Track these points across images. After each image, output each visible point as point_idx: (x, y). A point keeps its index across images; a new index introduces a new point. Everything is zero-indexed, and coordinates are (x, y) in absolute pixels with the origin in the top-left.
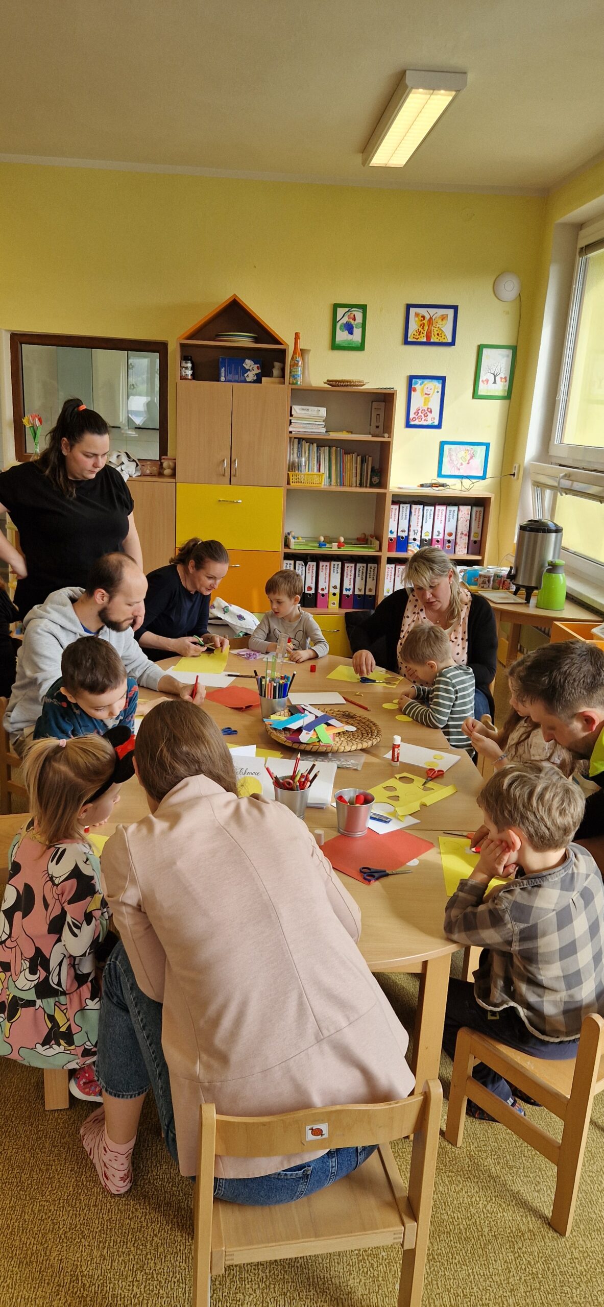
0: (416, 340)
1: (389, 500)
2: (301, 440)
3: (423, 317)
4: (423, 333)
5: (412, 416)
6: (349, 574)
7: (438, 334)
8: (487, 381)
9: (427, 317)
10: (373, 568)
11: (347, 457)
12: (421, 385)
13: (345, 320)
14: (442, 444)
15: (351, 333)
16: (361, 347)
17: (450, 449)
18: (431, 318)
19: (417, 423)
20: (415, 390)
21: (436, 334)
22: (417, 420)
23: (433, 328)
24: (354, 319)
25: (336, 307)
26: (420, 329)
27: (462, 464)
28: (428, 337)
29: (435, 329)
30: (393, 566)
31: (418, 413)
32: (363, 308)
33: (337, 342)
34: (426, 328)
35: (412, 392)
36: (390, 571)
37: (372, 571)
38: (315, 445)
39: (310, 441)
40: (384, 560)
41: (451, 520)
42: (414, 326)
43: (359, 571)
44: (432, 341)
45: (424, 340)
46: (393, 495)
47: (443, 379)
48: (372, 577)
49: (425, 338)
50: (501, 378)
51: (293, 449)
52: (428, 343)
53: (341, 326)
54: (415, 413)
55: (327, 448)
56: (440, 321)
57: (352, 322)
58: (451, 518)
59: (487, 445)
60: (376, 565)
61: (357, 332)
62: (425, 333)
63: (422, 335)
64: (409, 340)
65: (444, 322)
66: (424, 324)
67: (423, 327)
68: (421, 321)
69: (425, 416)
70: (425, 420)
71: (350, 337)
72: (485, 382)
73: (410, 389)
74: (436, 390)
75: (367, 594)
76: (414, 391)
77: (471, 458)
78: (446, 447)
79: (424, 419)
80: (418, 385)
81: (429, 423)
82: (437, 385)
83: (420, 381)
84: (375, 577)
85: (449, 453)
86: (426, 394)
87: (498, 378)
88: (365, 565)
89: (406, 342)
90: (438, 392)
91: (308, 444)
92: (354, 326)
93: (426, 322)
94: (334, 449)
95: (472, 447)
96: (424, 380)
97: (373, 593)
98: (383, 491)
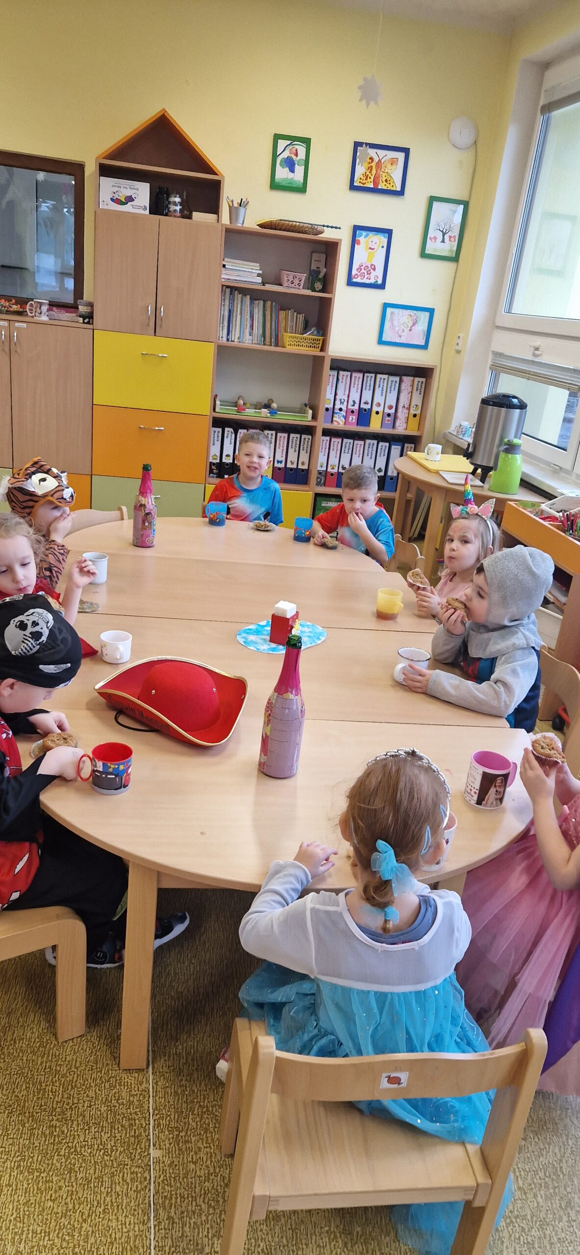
0: (362, 185)
1: (327, 364)
2: (232, 290)
3: (371, 159)
4: (370, 178)
5: (354, 272)
6: (281, 445)
7: (386, 181)
8: (435, 238)
9: (376, 159)
10: (307, 440)
11: (282, 314)
12: (365, 237)
13: (286, 154)
14: (386, 306)
15: (292, 171)
16: (302, 189)
17: (392, 313)
18: (380, 161)
19: (359, 280)
20: (359, 243)
21: (384, 180)
22: (359, 278)
23: (381, 173)
24: (296, 155)
25: (277, 137)
26: (368, 173)
27: (403, 331)
28: (376, 182)
29: (384, 175)
30: (328, 438)
31: (361, 269)
32: (307, 142)
33: (276, 180)
34: (374, 172)
35: (356, 245)
36: (324, 444)
37: (306, 443)
38: (248, 297)
39: (244, 291)
40: (319, 432)
41: (392, 391)
42: (360, 170)
43: (292, 442)
44: (380, 187)
45: (372, 186)
46: (332, 360)
47: (389, 233)
48: (305, 449)
49: (372, 183)
50: (450, 237)
51: (224, 299)
52: (375, 190)
53: (281, 162)
54: (357, 270)
55: (262, 302)
56: (389, 166)
57: (294, 157)
58: (393, 388)
59: (431, 311)
60: (310, 437)
61: (299, 170)
62: (372, 180)
63: (369, 180)
64: (355, 184)
65: (394, 166)
66: (371, 167)
67: (371, 170)
68: (369, 163)
69: (368, 274)
70: (367, 278)
71: (291, 175)
72: (433, 240)
73: (354, 242)
74: (381, 245)
75: (299, 467)
76: (357, 244)
77: (414, 324)
78: (389, 310)
79: (366, 276)
80: (362, 238)
81: (372, 281)
82: (383, 239)
83: (364, 233)
84: (309, 451)
85: (391, 317)
86: (370, 248)
87: (446, 237)
88: (298, 436)
89: (353, 187)
90: (383, 247)
91: (240, 296)
92: (296, 162)
93: (374, 164)
94: (269, 303)
95: (415, 312)
96: (369, 233)
97: (306, 467)
98: (322, 354)
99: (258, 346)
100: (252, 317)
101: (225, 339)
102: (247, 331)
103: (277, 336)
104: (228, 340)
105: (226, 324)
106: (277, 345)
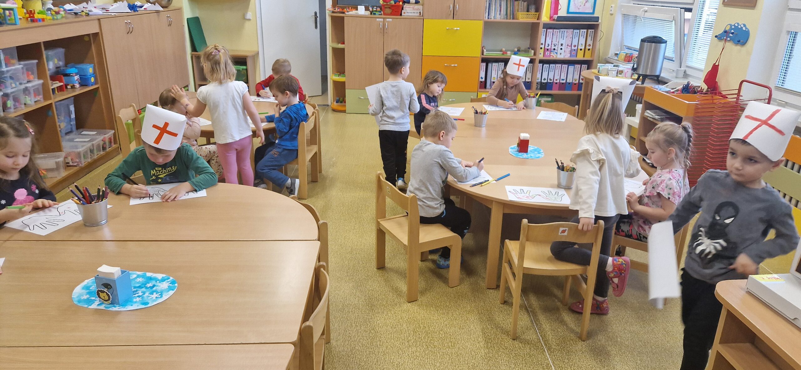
1: (541, 26)
27: (580, 6)
40: (539, 61)
41: (576, 38)
46: (544, 24)
58: (576, 36)
77: (586, 2)
98: (538, 21)
99: (504, 20)
100: (500, 6)
101: (487, 18)
102: (498, 13)
103: (513, 15)
104: (488, 18)
105: (487, 10)
106: (513, 19)
